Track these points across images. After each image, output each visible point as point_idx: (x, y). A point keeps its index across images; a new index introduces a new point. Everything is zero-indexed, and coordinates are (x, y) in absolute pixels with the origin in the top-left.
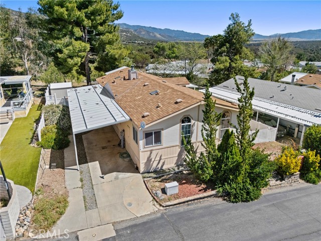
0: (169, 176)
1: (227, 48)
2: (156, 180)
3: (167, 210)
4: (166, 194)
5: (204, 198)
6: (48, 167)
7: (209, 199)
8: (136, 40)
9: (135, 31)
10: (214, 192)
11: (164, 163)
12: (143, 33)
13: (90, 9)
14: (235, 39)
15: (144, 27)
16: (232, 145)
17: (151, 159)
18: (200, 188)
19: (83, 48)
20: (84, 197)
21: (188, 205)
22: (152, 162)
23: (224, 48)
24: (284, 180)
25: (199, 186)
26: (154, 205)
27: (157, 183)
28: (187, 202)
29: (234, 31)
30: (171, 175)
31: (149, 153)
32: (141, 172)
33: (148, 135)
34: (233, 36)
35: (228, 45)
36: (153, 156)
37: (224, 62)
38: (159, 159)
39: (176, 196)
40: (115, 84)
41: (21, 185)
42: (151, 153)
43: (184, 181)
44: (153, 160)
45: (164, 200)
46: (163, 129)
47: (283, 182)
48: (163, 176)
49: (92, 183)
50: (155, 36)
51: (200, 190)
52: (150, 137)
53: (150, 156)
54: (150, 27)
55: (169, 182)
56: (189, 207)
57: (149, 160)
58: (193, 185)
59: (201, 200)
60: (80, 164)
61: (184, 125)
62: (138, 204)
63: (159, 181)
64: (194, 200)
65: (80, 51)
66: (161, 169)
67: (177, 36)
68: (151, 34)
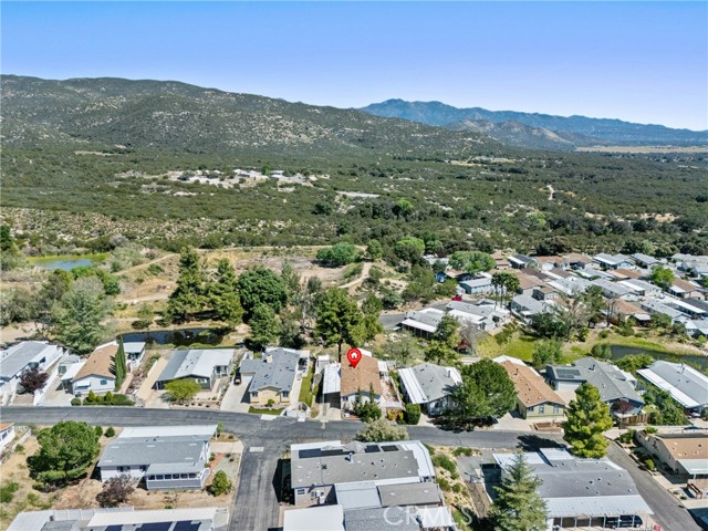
8: (492, 153)
12: (516, 130)
50: (543, 136)
54: (536, 114)
67: (602, 133)
68: (535, 132)
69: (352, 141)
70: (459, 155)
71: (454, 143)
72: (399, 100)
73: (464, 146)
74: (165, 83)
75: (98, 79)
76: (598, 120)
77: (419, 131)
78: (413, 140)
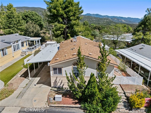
0: (63, 92)
1: (142, 28)
2: (55, 92)
3: (50, 109)
4: (55, 100)
5: (73, 107)
6: (20, 76)
7: (76, 109)
8: (111, 23)
9: (112, 19)
10: (79, 106)
11: (64, 84)
12: (115, 20)
13: (67, 9)
14: (148, 23)
15: (117, 17)
16: (92, 82)
17: (57, 81)
18: (74, 102)
19: (62, 27)
20: (21, 92)
21: (63, 109)
22: (57, 83)
23: (141, 28)
24: (132, 110)
25: (74, 101)
26: (46, 104)
27: (54, 93)
28: (63, 107)
29: (148, 18)
30: (64, 91)
31: (56, 78)
32: (52, 87)
33: (55, 69)
34: (147, 21)
35: (143, 26)
36: (58, 80)
37: (138, 36)
38: (61, 82)
39: (59, 103)
40: (63, 43)
41: (3, 81)
42: (57, 78)
43: (68, 96)
44: (58, 82)
45: (52, 103)
46: (63, 68)
47: (131, 111)
48: (59, 91)
49: (29, 87)
50: (122, 21)
51: (73, 103)
52: (56, 70)
53: (56, 80)
55: (60, 95)
56: (62, 110)
57: (56, 81)
58: (71, 99)
59: (71, 108)
60: (31, 77)
61: (74, 67)
62: (39, 102)
63: (55, 93)
64: (67, 107)
65: (60, 28)
66: (62, 87)
67: (134, 21)
68: (120, 20)
70: (103, 23)
71: (102, 21)
72: (89, 14)
73: (104, 22)
74: (37, 8)
75: (22, 7)
76: (134, 18)
77: (94, 18)
78: (93, 20)
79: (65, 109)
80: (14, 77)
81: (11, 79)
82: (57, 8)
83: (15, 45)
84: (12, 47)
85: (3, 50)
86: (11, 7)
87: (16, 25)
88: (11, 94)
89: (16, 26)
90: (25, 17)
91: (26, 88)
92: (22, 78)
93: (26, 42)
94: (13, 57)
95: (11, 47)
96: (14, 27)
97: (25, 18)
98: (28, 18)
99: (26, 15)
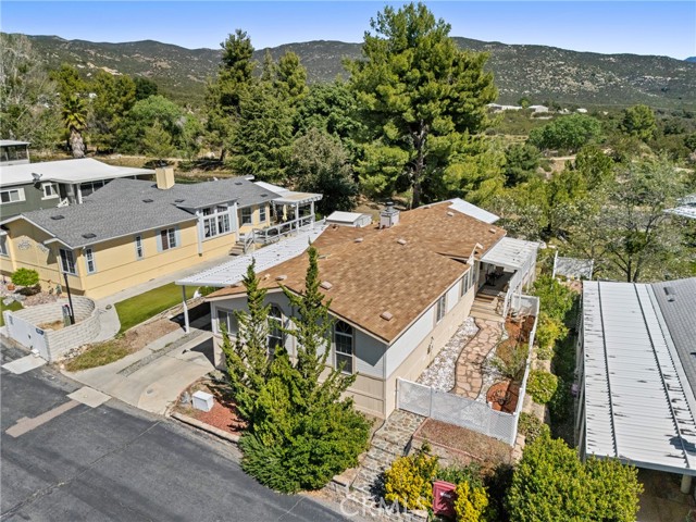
2: (210, 384)
3: (168, 422)
4: (192, 404)
5: (223, 438)
6: (172, 316)
7: (229, 445)
19: (391, 160)
20: (140, 360)
25: (239, 421)
26: (168, 407)
27: (205, 387)
28: (200, 428)
32: (216, 366)
39: (199, 415)
43: (232, 405)
45: (181, 410)
49: (169, 352)
51: (231, 426)
52: (224, 319)
56: (194, 436)
58: (234, 415)
62: (157, 396)
63: (208, 386)
64: (210, 432)
65: (383, 164)
69: (652, 91)
79: (201, 435)
80: (155, 318)
81: (142, 321)
82: (380, 88)
83: (213, 219)
84: (201, 224)
85: (164, 233)
86: (290, 66)
87: (265, 142)
88: (115, 360)
89: (263, 145)
90: (324, 104)
91: (157, 354)
92: (173, 323)
93: (262, 207)
94: (200, 255)
95: (195, 222)
96: (257, 148)
97: (326, 108)
98: (334, 107)
99: (330, 95)
